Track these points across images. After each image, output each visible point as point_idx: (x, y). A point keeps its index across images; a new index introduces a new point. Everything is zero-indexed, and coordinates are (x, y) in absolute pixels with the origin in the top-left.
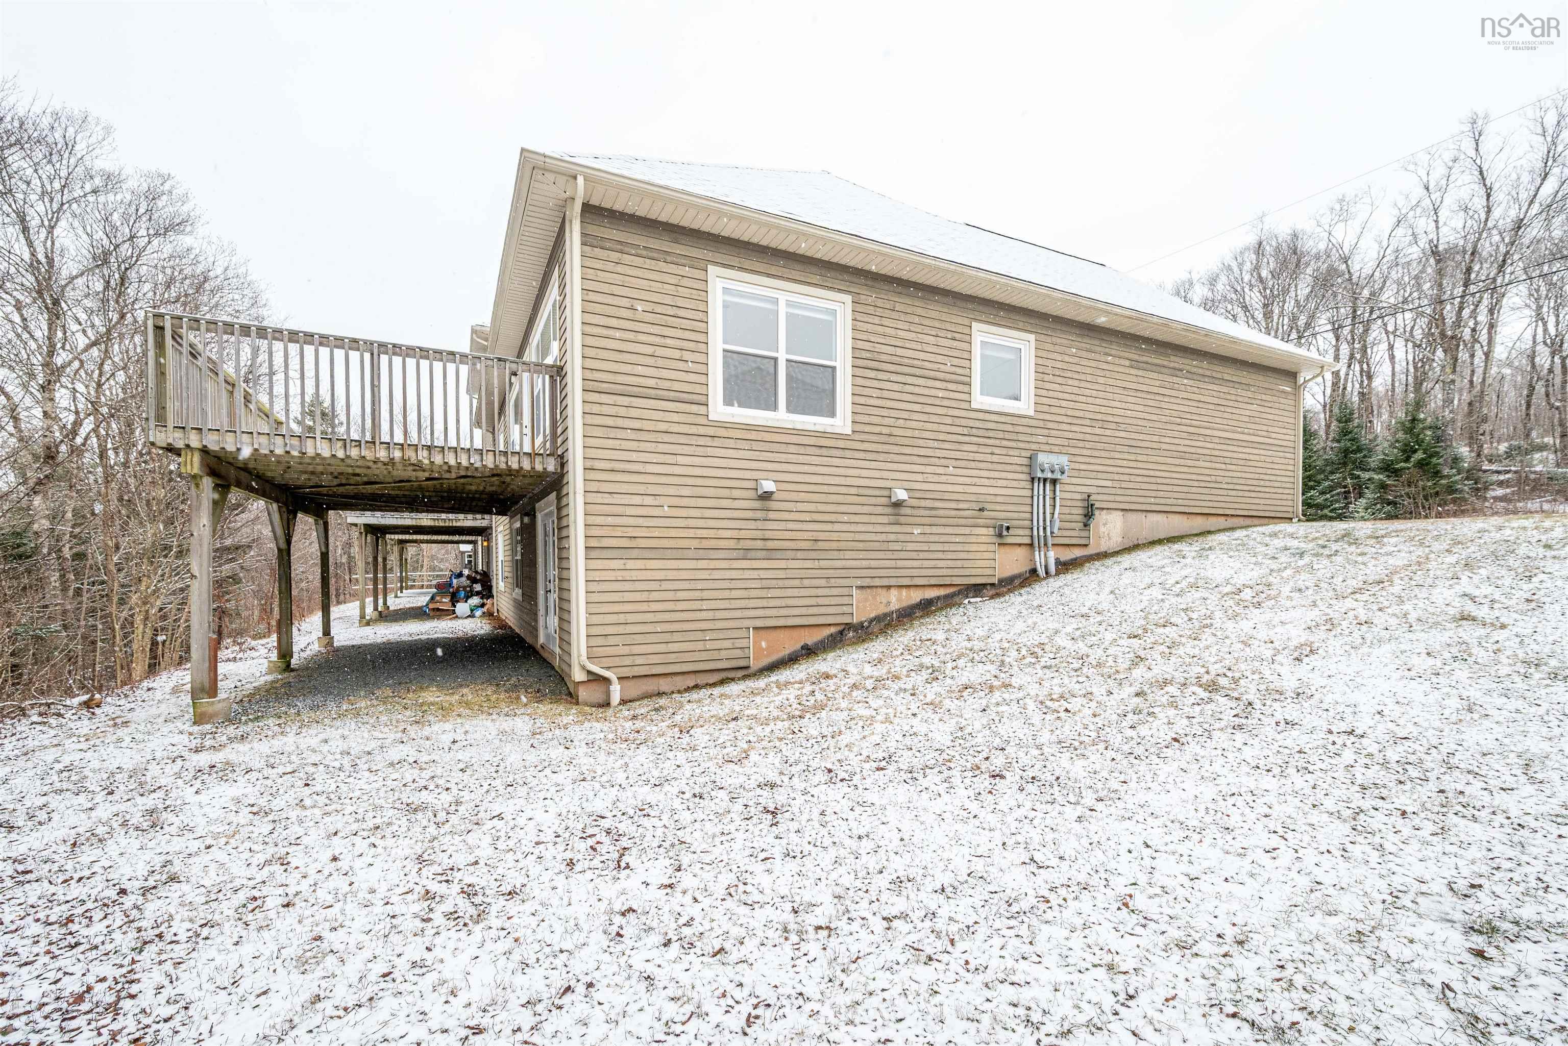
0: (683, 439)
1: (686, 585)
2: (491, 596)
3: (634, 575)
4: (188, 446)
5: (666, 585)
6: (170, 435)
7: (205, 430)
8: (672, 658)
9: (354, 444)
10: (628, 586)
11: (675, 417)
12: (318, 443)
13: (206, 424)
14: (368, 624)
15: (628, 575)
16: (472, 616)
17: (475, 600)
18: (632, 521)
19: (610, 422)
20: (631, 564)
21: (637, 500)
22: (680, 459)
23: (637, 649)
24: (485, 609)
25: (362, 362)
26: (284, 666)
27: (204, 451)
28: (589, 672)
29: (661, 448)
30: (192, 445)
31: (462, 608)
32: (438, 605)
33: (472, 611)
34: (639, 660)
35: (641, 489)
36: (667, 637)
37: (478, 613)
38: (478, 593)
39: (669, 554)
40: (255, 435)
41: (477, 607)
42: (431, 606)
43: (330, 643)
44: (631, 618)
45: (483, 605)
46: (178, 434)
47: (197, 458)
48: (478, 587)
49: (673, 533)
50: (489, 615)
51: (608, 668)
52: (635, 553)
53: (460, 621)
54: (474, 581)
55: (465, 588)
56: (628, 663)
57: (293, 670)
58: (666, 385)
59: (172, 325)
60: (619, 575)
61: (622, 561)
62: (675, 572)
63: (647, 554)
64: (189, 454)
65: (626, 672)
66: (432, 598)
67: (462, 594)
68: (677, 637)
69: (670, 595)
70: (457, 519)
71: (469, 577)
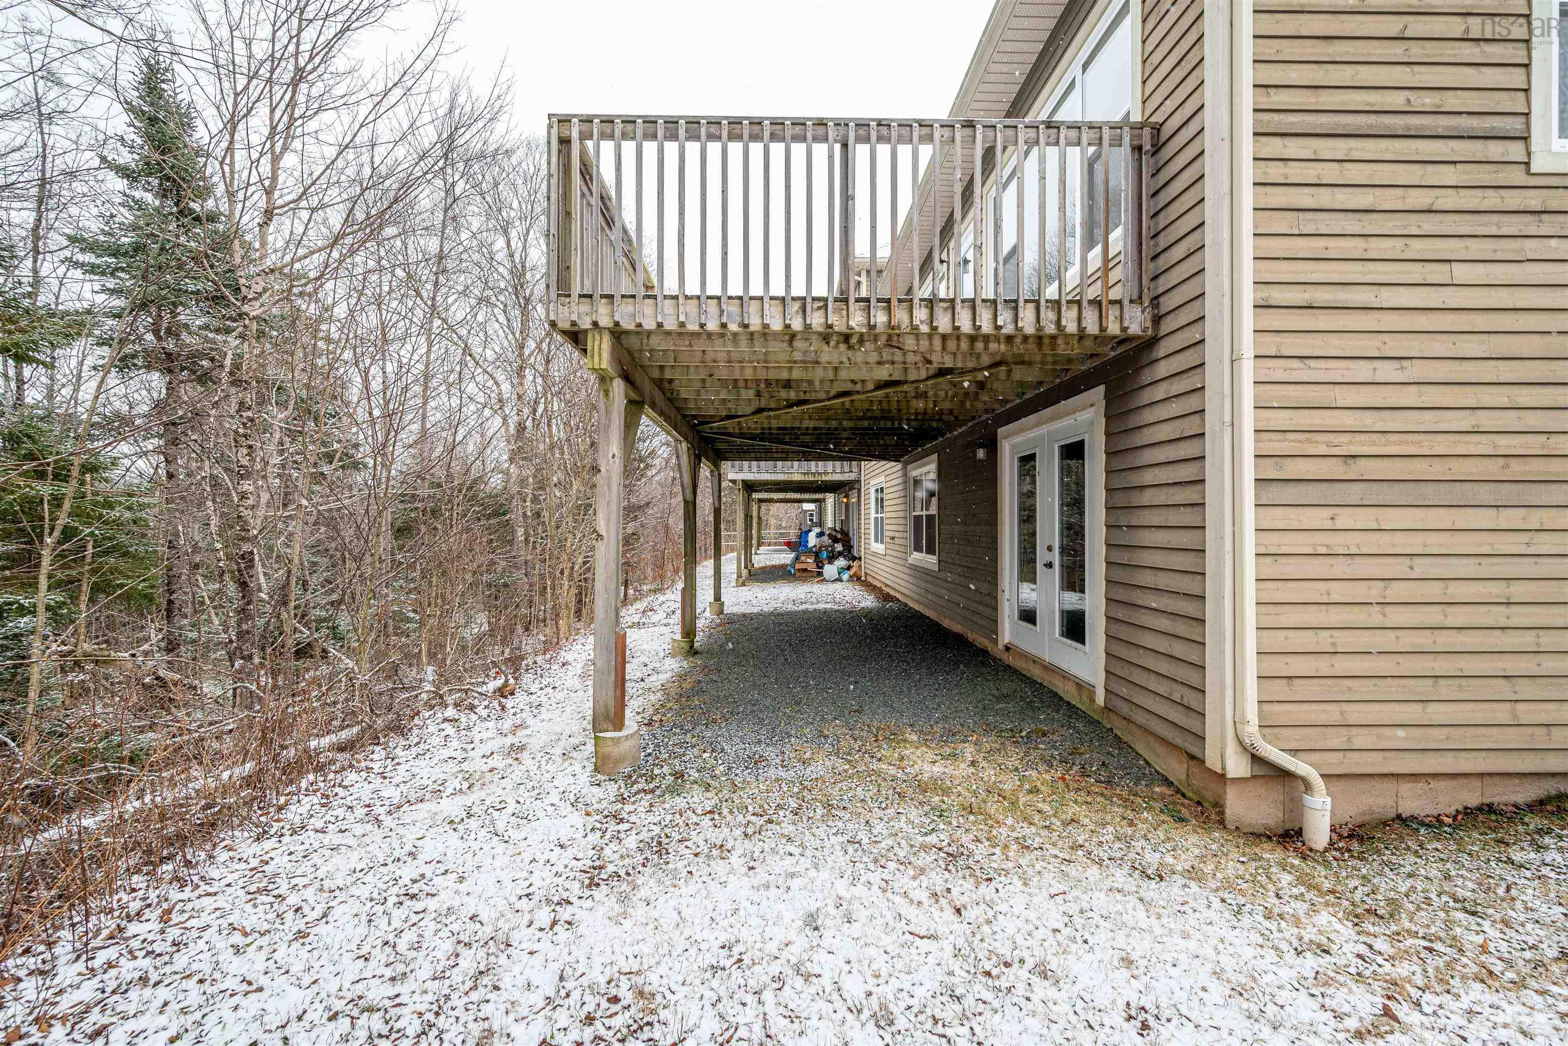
0: (1464, 225)
1: (1468, 568)
3: (1352, 542)
4: (595, 324)
5: (1422, 567)
6: (574, 307)
7: (617, 298)
8: (1436, 738)
9: (817, 304)
10: (1339, 568)
11: (1449, 175)
12: (766, 306)
13: (618, 287)
14: (743, 584)
15: (1339, 542)
16: (839, 580)
17: (841, 562)
18: (1350, 420)
19: (1304, 198)
20: (1346, 518)
21: (1362, 370)
22: (1461, 273)
23: (1356, 713)
24: (852, 572)
25: (831, 157)
26: (687, 647)
27: (617, 333)
28: (1256, 759)
29: (1418, 248)
30: (601, 324)
31: (830, 570)
33: (839, 573)
34: (1362, 739)
35: (1370, 346)
36: (1423, 688)
37: (845, 577)
38: (840, 554)
39: (1431, 493)
40: (681, 300)
41: (843, 569)
42: (798, 566)
43: (721, 609)
44: (1345, 640)
45: (849, 568)
46: (585, 307)
47: (606, 343)
48: (839, 547)
49: (1441, 445)
50: (858, 577)
51: (1294, 752)
52: (1355, 493)
53: (830, 585)
54: (835, 540)
56: (1336, 743)
57: (696, 653)
58: (1428, 101)
59: (580, 132)
60: (1320, 542)
61: (1327, 512)
62: (1443, 538)
63: (1375, 494)
64: (597, 337)
65: (1337, 764)
68: (1446, 689)
69: (1433, 591)
70: (826, 473)
71: (830, 536)
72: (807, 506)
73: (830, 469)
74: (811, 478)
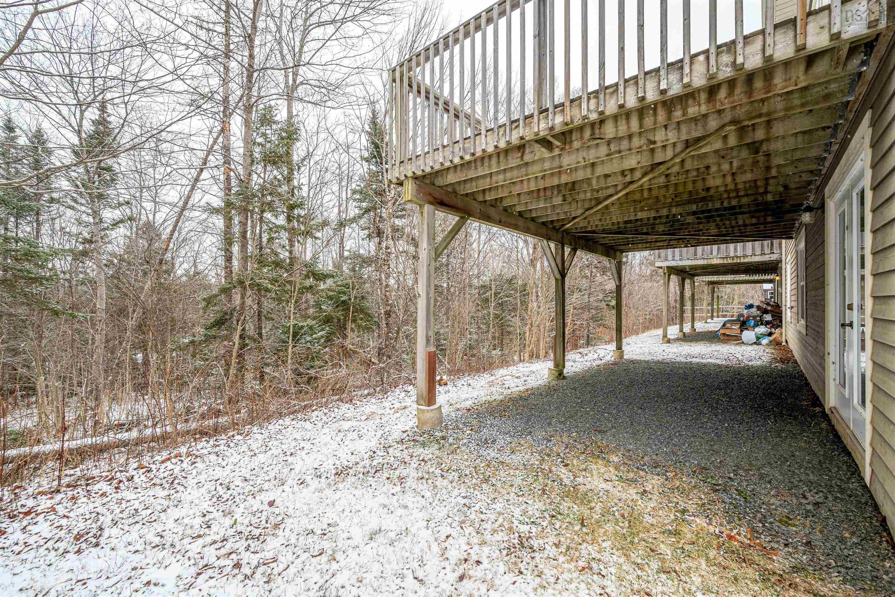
2: (780, 326)
4: (406, 176)
9: (515, 125)
14: (669, 341)
16: (757, 343)
17: (762, 329)
24: (772, 338)
26: (557, 374)
31: (748, 335)
32: (728, 332)
33: (758, 338)
37: (765, 341)
38: (768, 323)
41: (764, 335)
42: (722, 331)
43: (621, 356)
45: (770, 334)
46: (402, 168)
48: (768, 317)
50: (777, 344)
53: (744, 347)
54: (766, 312)
55: (754, 317)
57: (564, 378)
66: (724, 325)
67: (752, 323)
70: (745, 256)
71: (759, 308)
72: (767, 286)
73: (749, 252)
74: (730, 261)
